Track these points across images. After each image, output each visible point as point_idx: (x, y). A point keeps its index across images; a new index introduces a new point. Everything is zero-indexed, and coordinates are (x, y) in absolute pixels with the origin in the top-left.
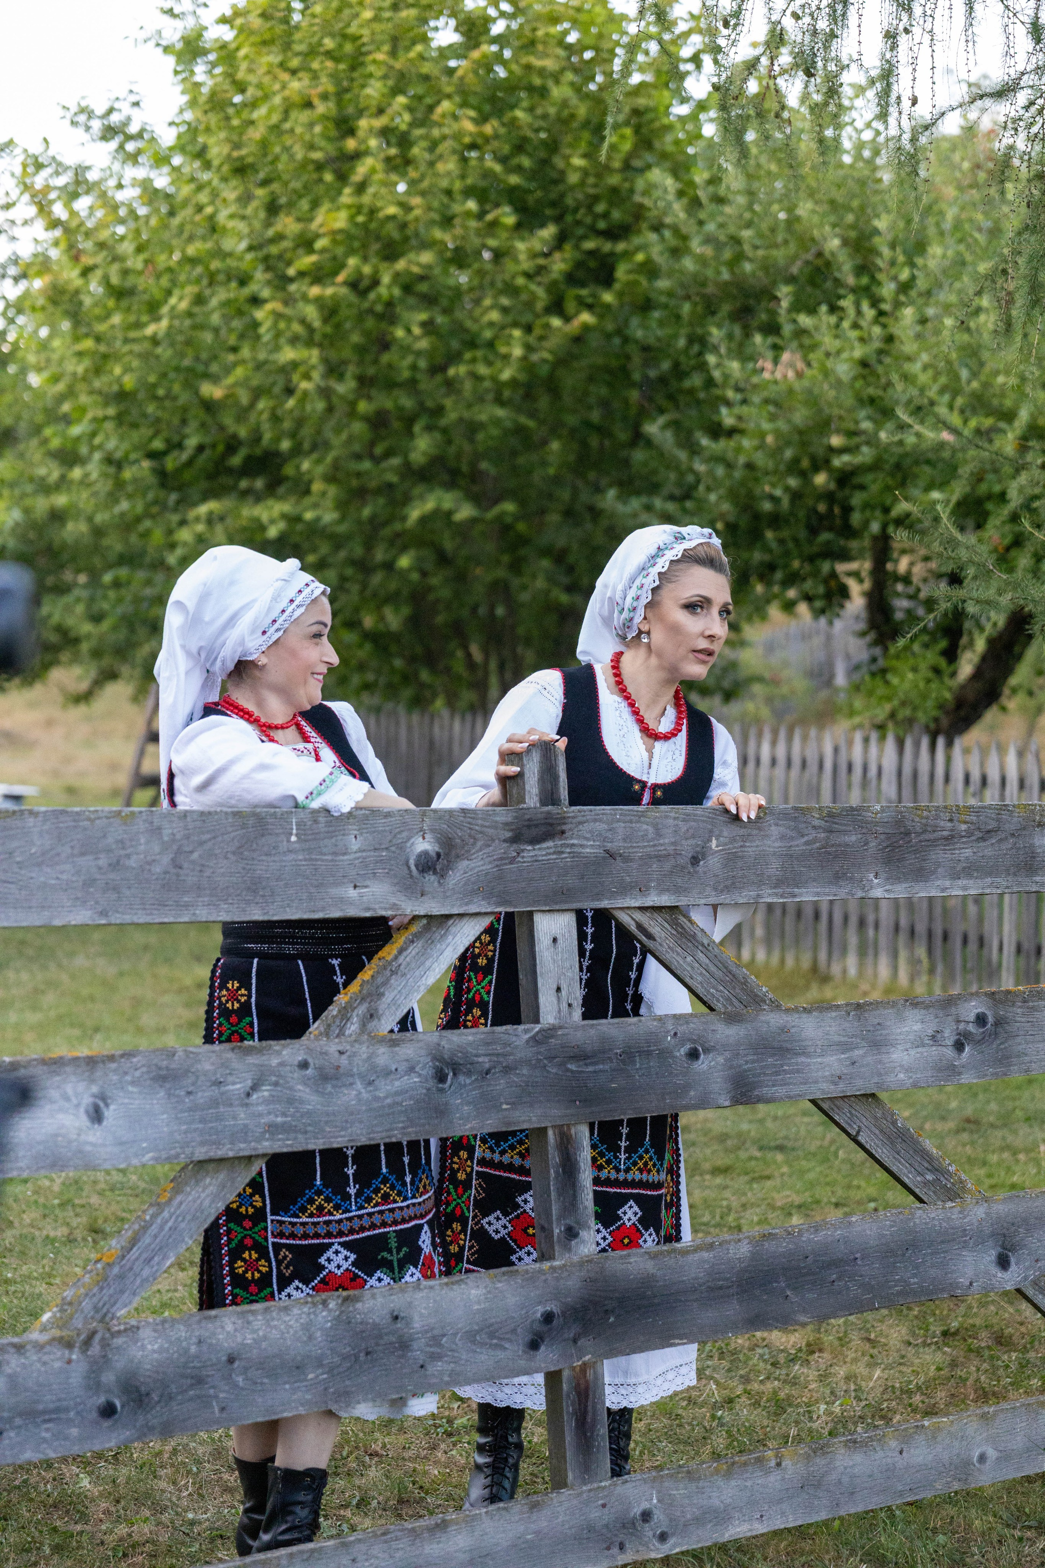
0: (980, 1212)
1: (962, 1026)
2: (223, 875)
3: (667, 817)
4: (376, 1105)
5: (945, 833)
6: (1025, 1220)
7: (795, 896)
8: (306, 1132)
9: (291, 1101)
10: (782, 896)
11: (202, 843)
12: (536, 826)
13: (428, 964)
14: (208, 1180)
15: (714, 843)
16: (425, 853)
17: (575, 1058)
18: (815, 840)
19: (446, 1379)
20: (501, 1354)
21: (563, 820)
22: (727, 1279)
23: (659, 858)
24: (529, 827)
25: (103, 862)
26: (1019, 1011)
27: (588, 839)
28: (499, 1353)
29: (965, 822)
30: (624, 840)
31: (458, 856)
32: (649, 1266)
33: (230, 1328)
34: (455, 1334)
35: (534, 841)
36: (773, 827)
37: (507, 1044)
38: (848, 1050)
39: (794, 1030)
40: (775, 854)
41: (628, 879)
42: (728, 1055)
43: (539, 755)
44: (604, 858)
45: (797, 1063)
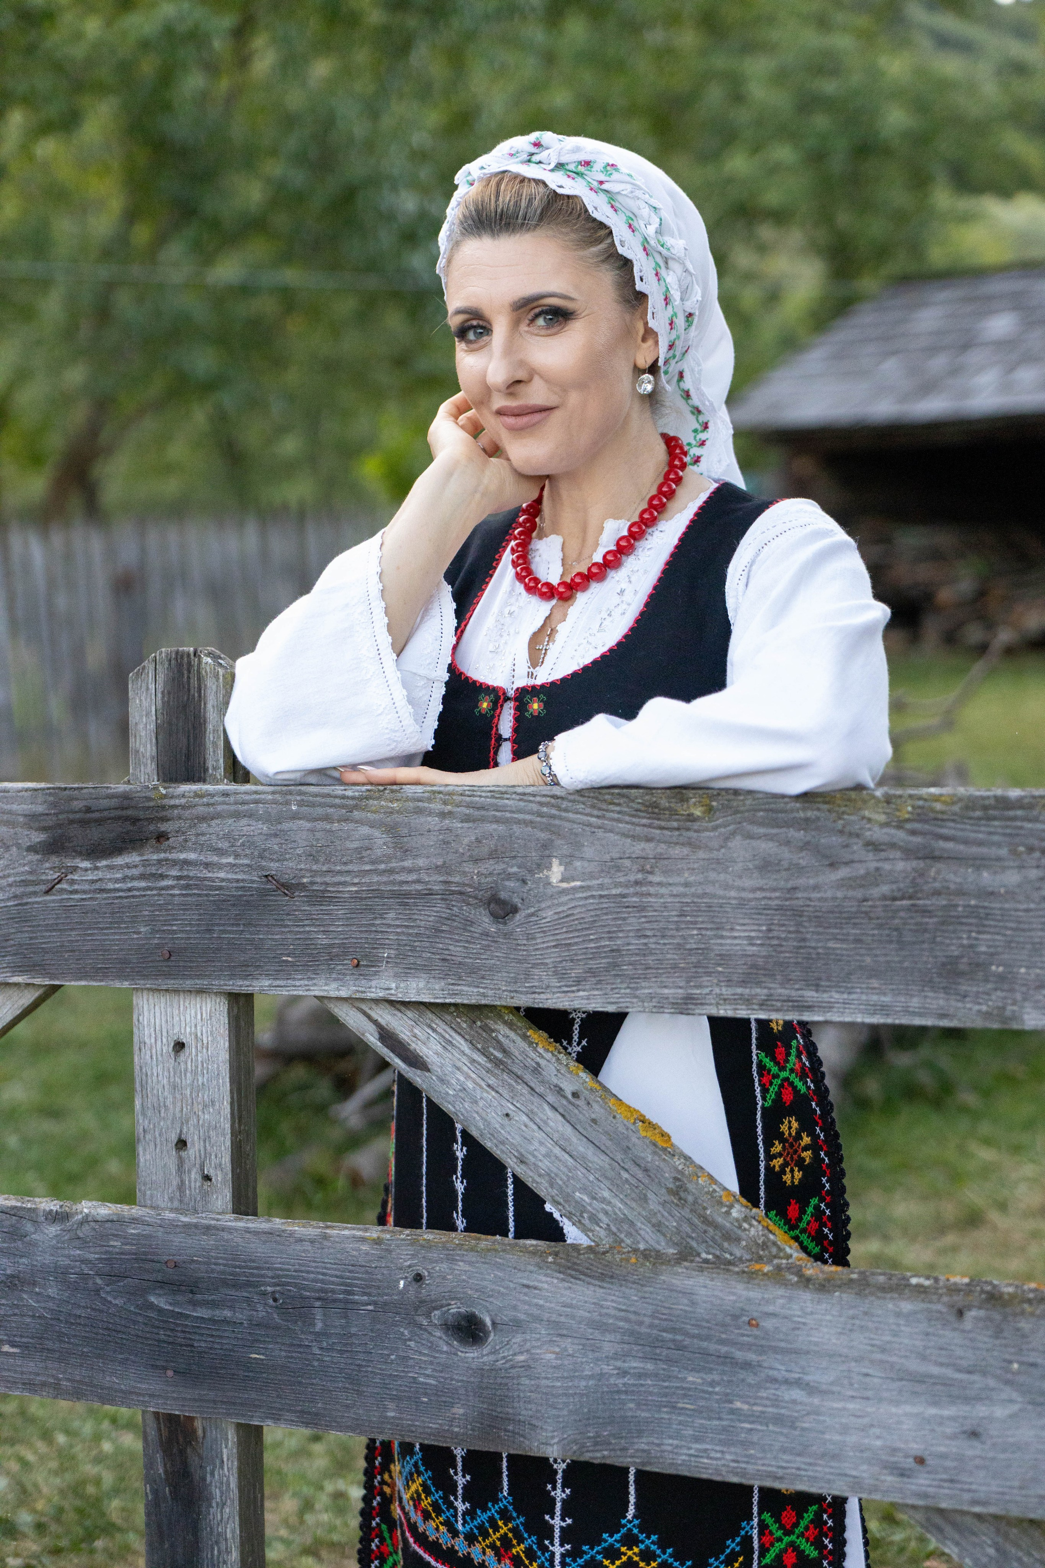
3: (419, 811)
7: (809, 1008)
10: (763, 1005)
12: (99, 822)
15: (556, 872)
17: (165, 1285)
18: (875, 877)
21: (164, 812)
23: (403, 898)
24: (84, 823)
27: (221, 852)
30: (313, 857)
35: (95, 852)
36: (737, 842)
37: (15, 1234)
38: (953, 1399)
39: (768, 1324)
40: (742, 903)
41: (323, 940)
42: (567, 1343)
43: (161, 678)
44: (263, 893)
45: (776, 1402)
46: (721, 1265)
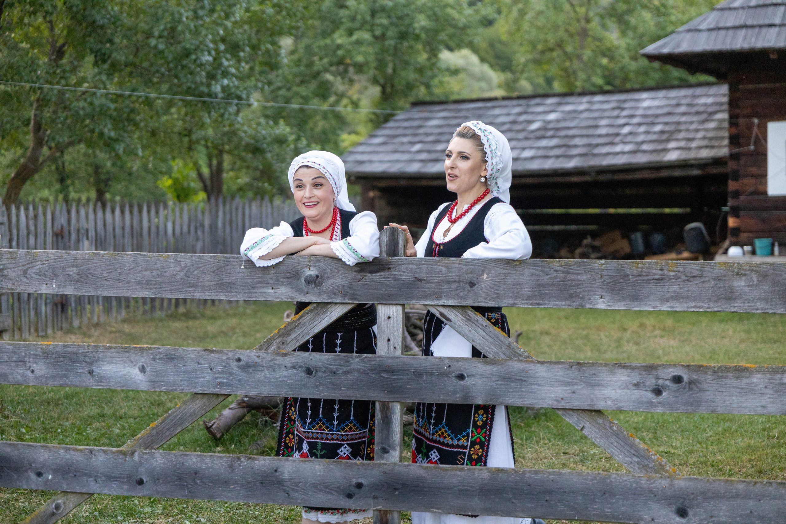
0: (665, 483)
1: (660, 382)
2: (208, 281)
3: (454, 263)
4: (273, 380)
5: (657, 277)
6: (703, 493)
8: (237, 387)
9: (231, 374)
10: (531, 304)
11: (199, 268)
12: (373, 265)
13: (315, 323)
14: (198, 401)
15: (485, 276)
16: (311, 276)
17: (386, 371)
18: (556, 277)
19: (299, 501)
20: (330, 497)
21: (389, 263)
22: (472, 487)
23: (449, 282)
25: (154, 273)
26: (710, 377)
27: (404, 272)
28: (329, 495)
29: (674, 271)
30: (427, 273)
31: (328, 278)
32: (423, 473)
33: (194, 460)
34: (306, 483)
35: (372, 272)
36: (526, 270)
37: (347, 361)
38: (570, 385)
39: (530, 372)
40: (527, 283)
41: (428, 292)
42: (485, 379)
43: (388, 233)
44: (414, 281)
45: (531, 388)
46: (519, 360)
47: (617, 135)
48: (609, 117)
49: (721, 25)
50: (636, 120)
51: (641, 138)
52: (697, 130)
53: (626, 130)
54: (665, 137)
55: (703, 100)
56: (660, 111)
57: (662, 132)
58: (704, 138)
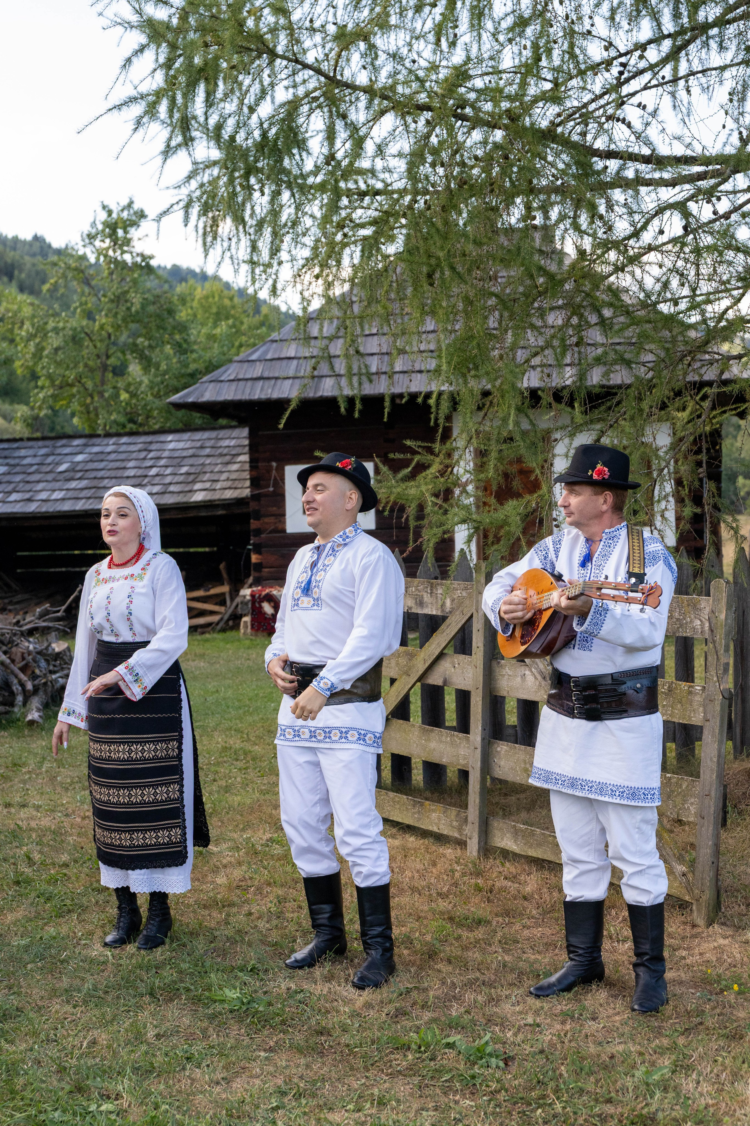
47: (146, 476)
48: (136, 460)
49: (241, 376)
50: (162, 462)
51: (168, 480)
52: (221, 472)
53: (153, 471)
54: (191, 478)
55: (226, 443)
56: (185, 454)
57: (188, 474)
58: (228, 479)
